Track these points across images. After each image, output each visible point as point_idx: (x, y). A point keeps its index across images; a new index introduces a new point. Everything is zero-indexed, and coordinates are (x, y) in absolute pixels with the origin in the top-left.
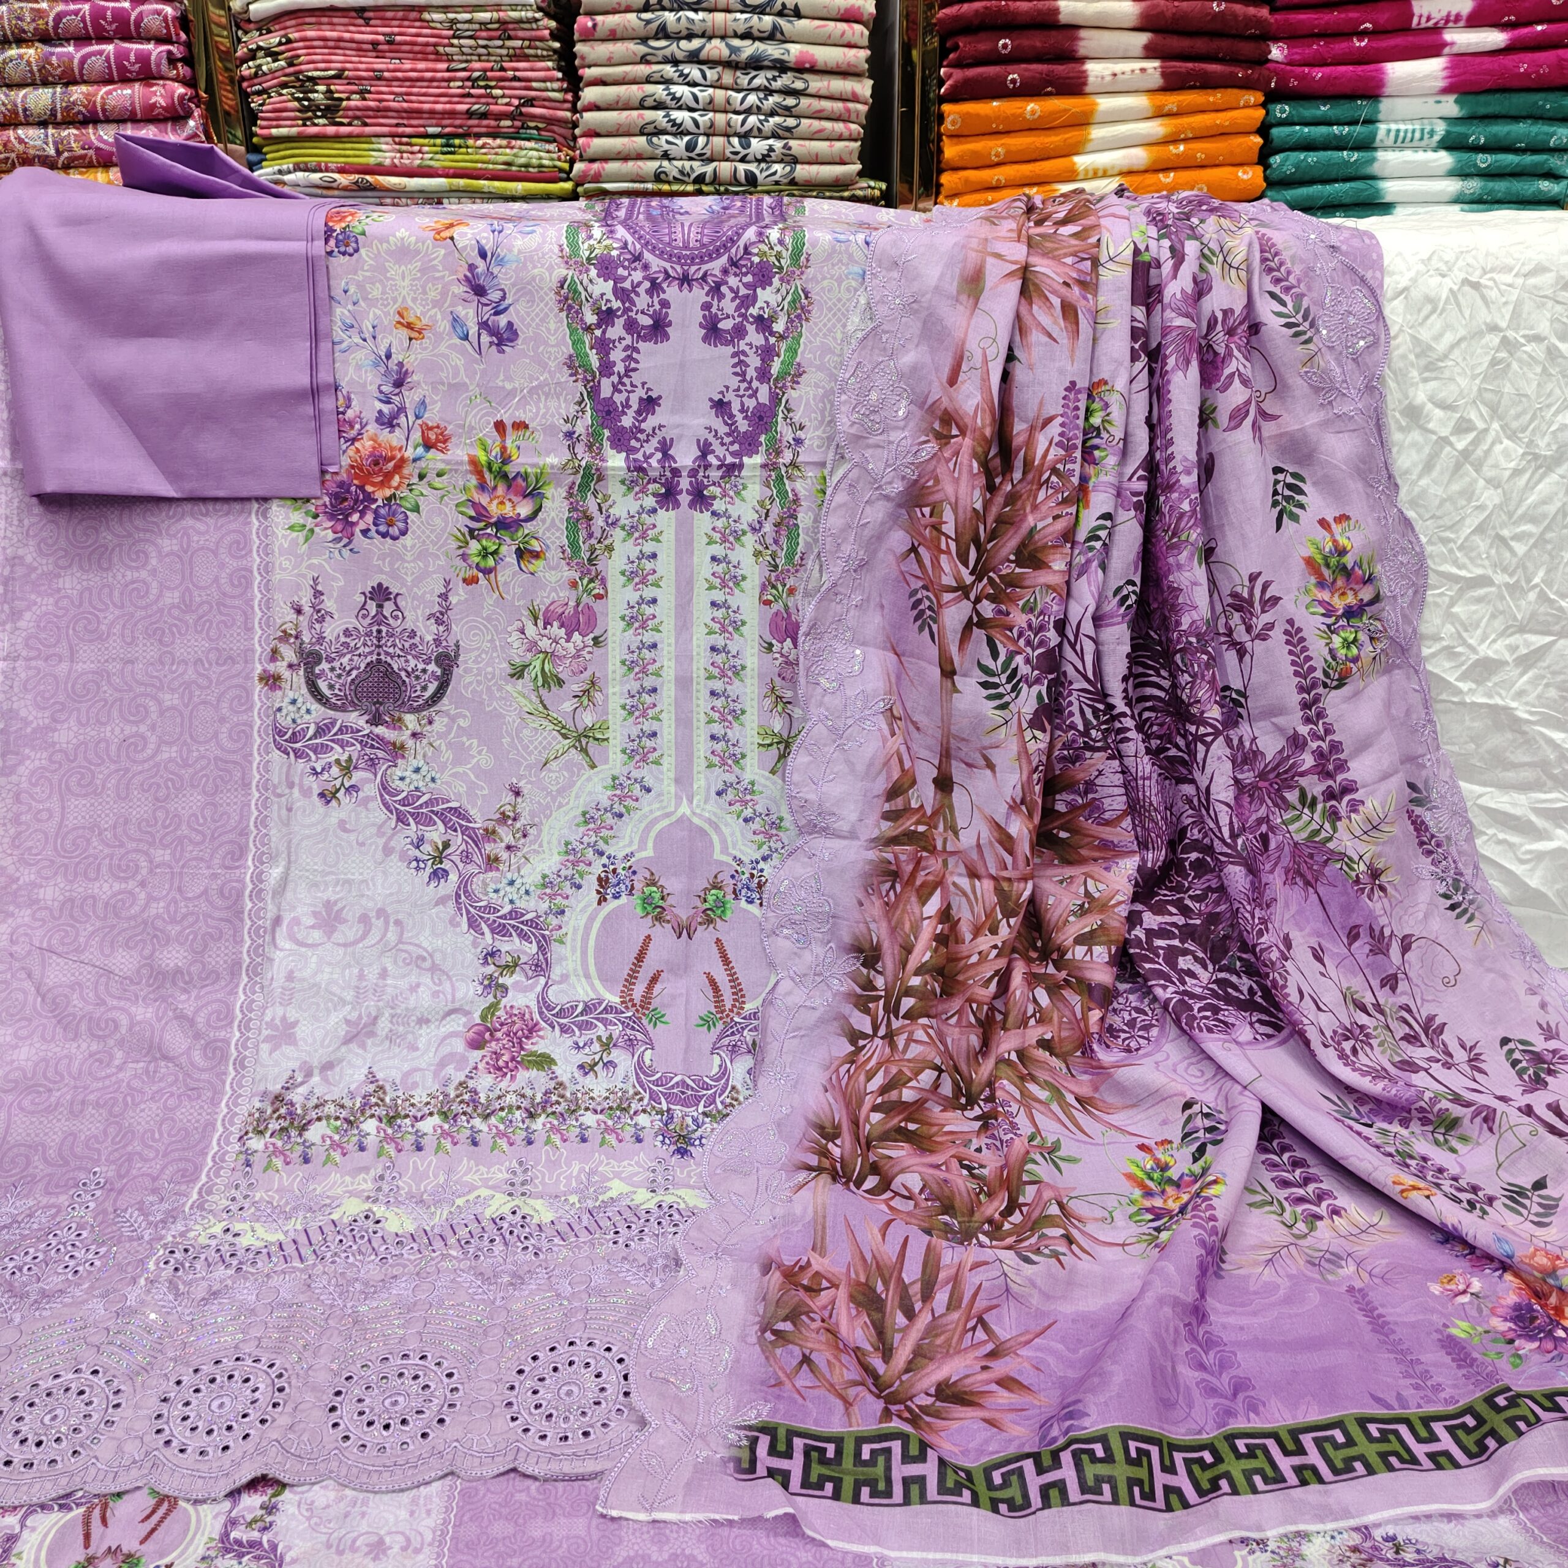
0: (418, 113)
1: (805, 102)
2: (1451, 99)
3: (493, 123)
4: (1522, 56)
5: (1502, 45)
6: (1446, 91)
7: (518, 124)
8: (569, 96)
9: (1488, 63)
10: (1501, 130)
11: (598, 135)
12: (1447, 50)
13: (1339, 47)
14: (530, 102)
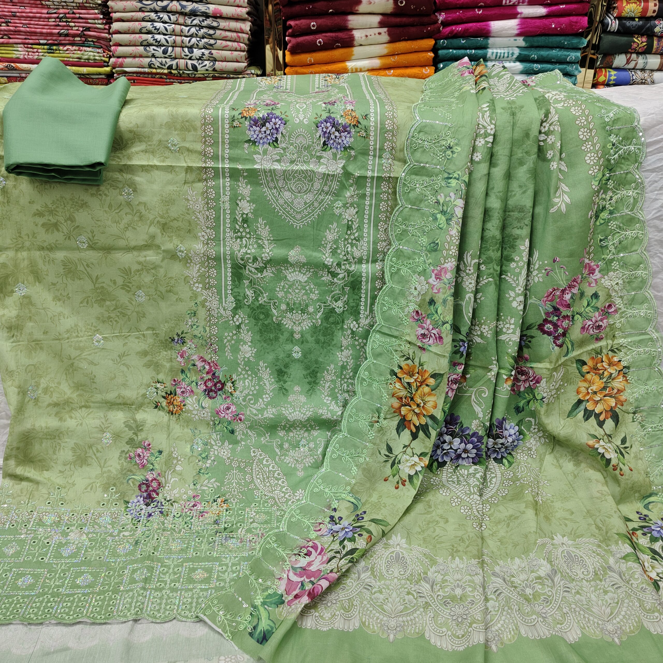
0: (35, 33)
1: (218, 32)
2: (521, 39)
3: (71, 39)
4: (553, 19)
5: (544, 14)
6: (518, 35)
7: (83, 39)
8: (107, 27)
9: (538, 22)
10: (544, 53)
11: (121, 45)
12: (519, 16)
13: (469, 14)
14: (88, 29)
